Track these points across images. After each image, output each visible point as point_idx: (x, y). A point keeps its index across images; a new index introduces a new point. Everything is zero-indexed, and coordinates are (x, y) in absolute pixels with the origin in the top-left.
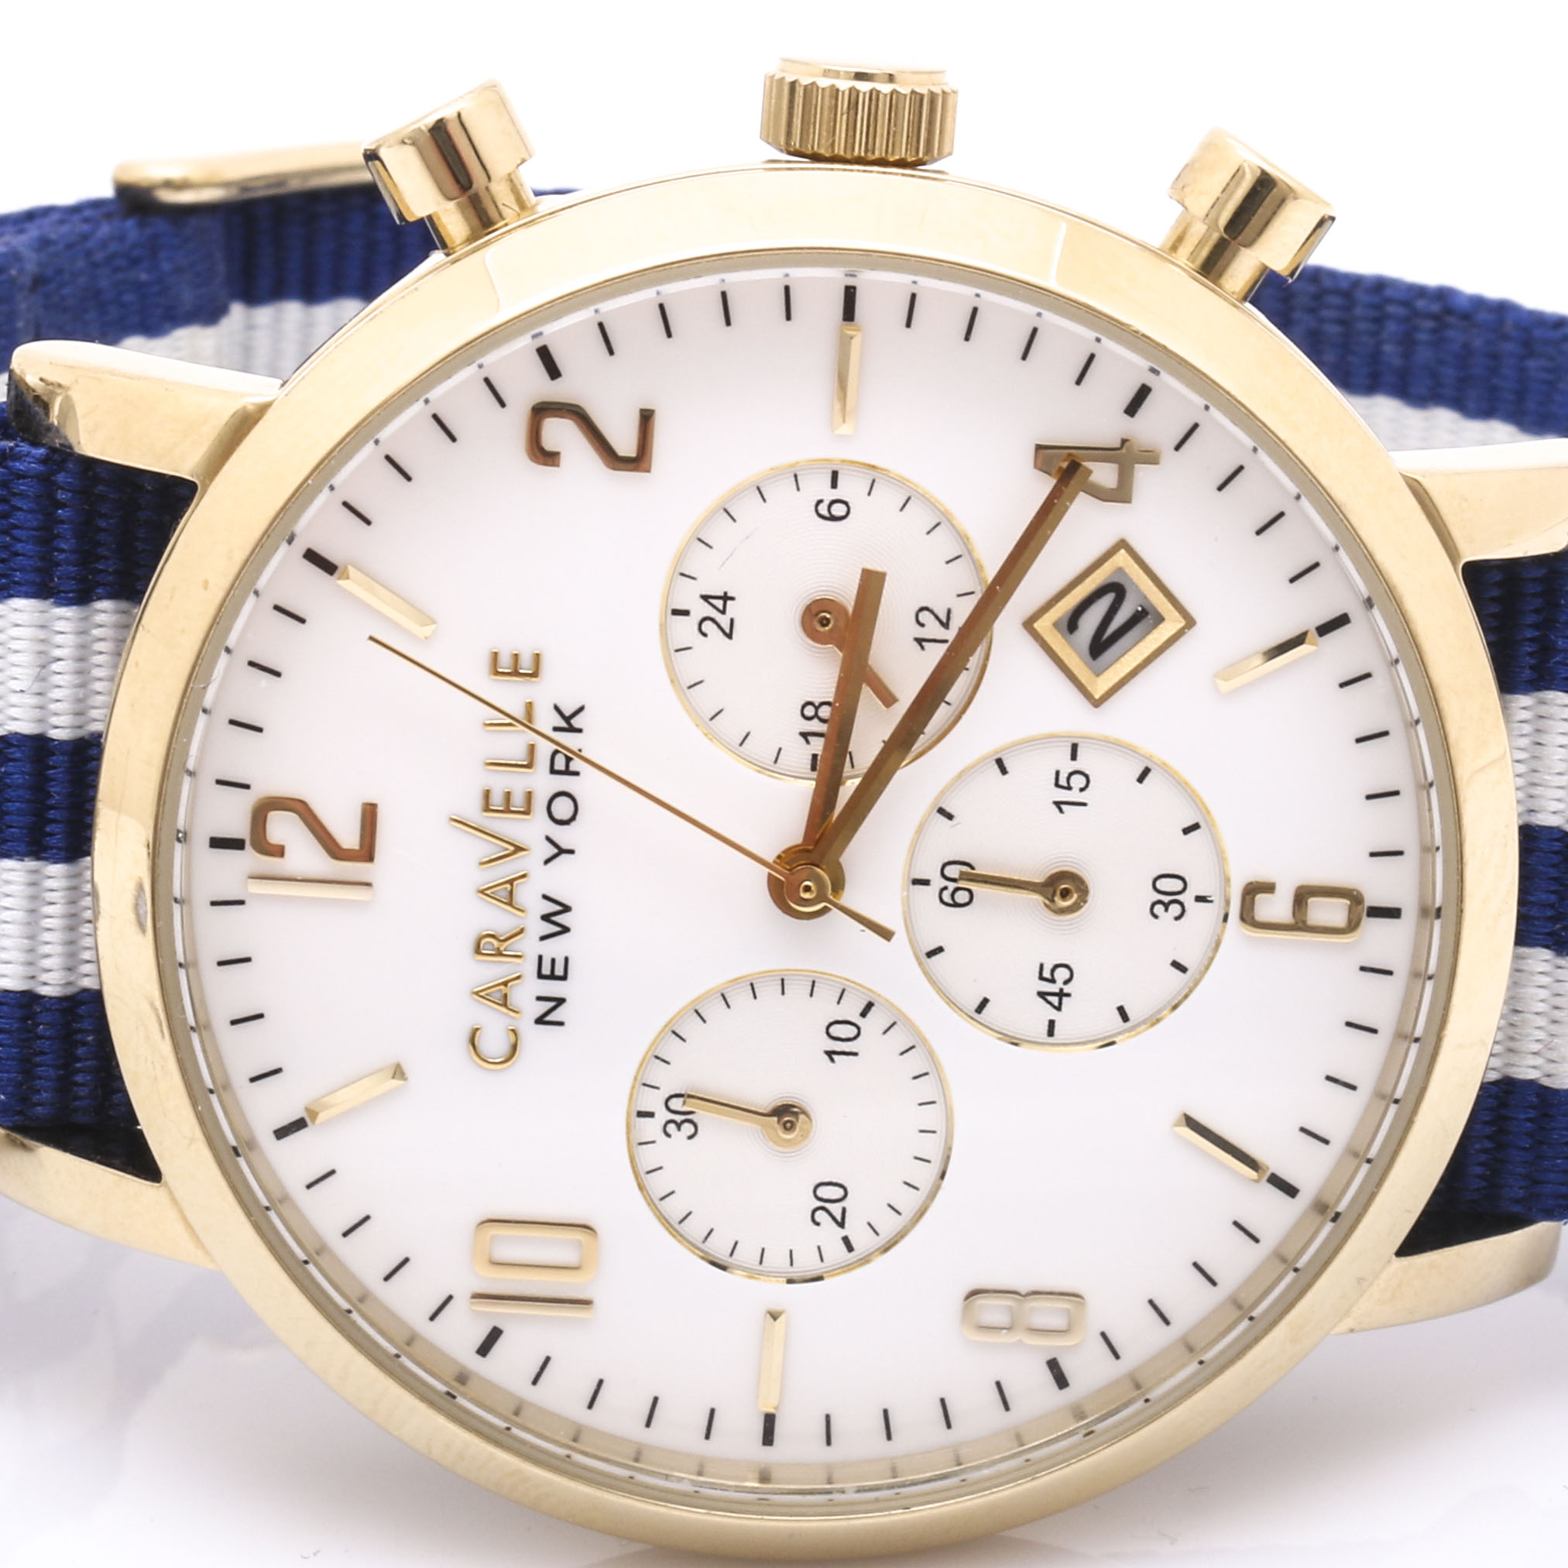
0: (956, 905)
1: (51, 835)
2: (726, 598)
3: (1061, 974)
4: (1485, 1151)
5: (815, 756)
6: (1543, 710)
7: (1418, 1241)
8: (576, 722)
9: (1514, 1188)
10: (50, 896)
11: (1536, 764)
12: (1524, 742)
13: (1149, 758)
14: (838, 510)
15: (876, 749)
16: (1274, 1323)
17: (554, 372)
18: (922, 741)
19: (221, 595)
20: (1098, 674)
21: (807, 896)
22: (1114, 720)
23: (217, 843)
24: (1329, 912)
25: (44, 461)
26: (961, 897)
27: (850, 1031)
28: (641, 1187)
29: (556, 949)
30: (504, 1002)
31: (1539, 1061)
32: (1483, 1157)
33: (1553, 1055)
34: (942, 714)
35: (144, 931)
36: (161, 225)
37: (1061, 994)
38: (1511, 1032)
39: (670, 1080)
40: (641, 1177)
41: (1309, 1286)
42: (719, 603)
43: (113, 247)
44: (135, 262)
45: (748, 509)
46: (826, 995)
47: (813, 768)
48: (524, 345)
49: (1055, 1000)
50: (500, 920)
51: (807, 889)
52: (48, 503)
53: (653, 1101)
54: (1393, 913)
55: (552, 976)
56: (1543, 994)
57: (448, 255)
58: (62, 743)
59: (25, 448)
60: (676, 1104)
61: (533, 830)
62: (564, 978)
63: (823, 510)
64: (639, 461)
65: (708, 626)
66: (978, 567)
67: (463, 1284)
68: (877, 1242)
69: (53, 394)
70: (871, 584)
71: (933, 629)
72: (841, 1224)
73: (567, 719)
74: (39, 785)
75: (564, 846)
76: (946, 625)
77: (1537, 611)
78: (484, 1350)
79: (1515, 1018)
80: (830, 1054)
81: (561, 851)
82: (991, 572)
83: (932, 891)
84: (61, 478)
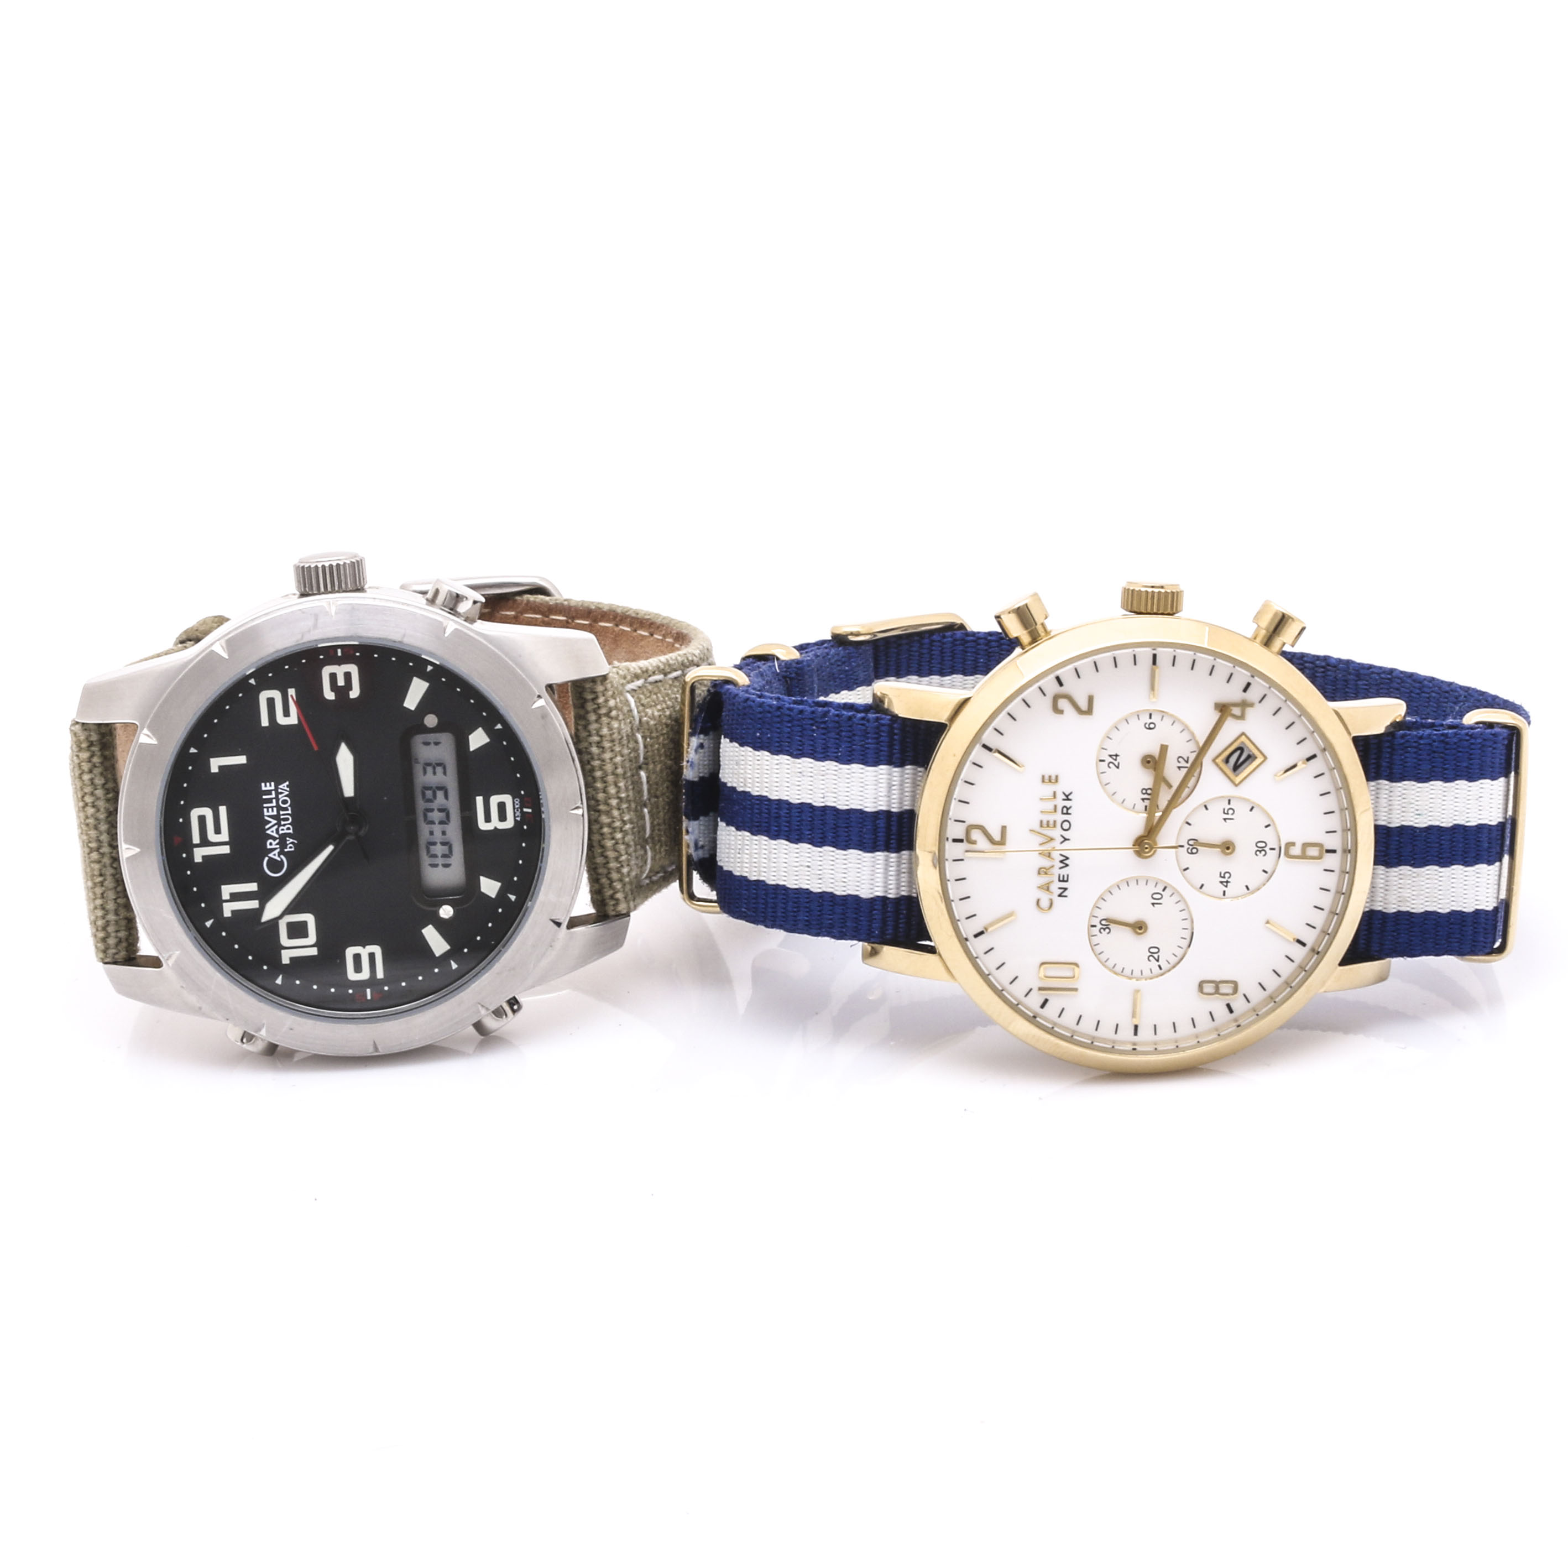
0: (1192, 853)
1: (892, 844)
2: (1117, 755)
3: (1227, 875)
4: (1365, 935)
5: (1146, 807)
6: (1379, 786)
7: (1346, 961)
8: (1070, 797)
9: (1375, 947)
10: (892, 864)
11: (1377, 805)
12: (1373, 793)
13: (1253, 803)
14: (1152, 726)
15: (1166, 803)
16: (1299, 988)
17: (1061, 684)
18: (1180, 800)
19: (960, 758)
20: (1237, 776)
21: (1147, 850)
22: (1243, 791)
23: (955, 841)
24: (1313, 852)
25: (890, 720)
26: (1194, 851)
27: (1159, 896)
28: (1093, 949)
29: (1064, 872)
30: (1048, 889)
31: (1382, 904)
32: (1364, 937)
33: (1386, 902)
34: (1187, 791)
35: (935, 867)
36: (851, 649)
37: (1227, 882)
38: (1372, 894)
39: (1102, 914)
40: (1093, 946)
41: (1310, 976)
42: (1114, 757)
43: (836, 658)
44: (844, 663)
45: (1123, 726)
46: (1151, 884)
47: (1146, 809)
48: (1052, 677)
49: (1225, 884)
50: (1046, 863)
51: (1147, 848)
52: (891, 734)
53: (1096, 922)
54: (1334, 851)
55: (1063, 881)
56: (1382, 881)
57: (1023, 649)
58: (895, 813)
59: (884, 716)
60: (1104, 922)
61: (1057, 833)
62: (1067, 881)
63: (1147, 726)
64: (1089, 711)
65: (1111, 765)
66: (1197, 743)
67: (1035, 985)
68: (1169, 966)
69: (884, 697)
70: (1164, 749)
71: (1183, 764)
72: (1158, 960)
73: (1067, 796)
74: (888, 827)
75: (1067, 837)
76: (1187, 762)
77: (1375, 754)
78: (1042, 1006)
79: (1374, 890)
80: (1153, 904)
81: (1066, 839)
82: (1201, 744)
83: (1185, 849)
84: (895, 725)
